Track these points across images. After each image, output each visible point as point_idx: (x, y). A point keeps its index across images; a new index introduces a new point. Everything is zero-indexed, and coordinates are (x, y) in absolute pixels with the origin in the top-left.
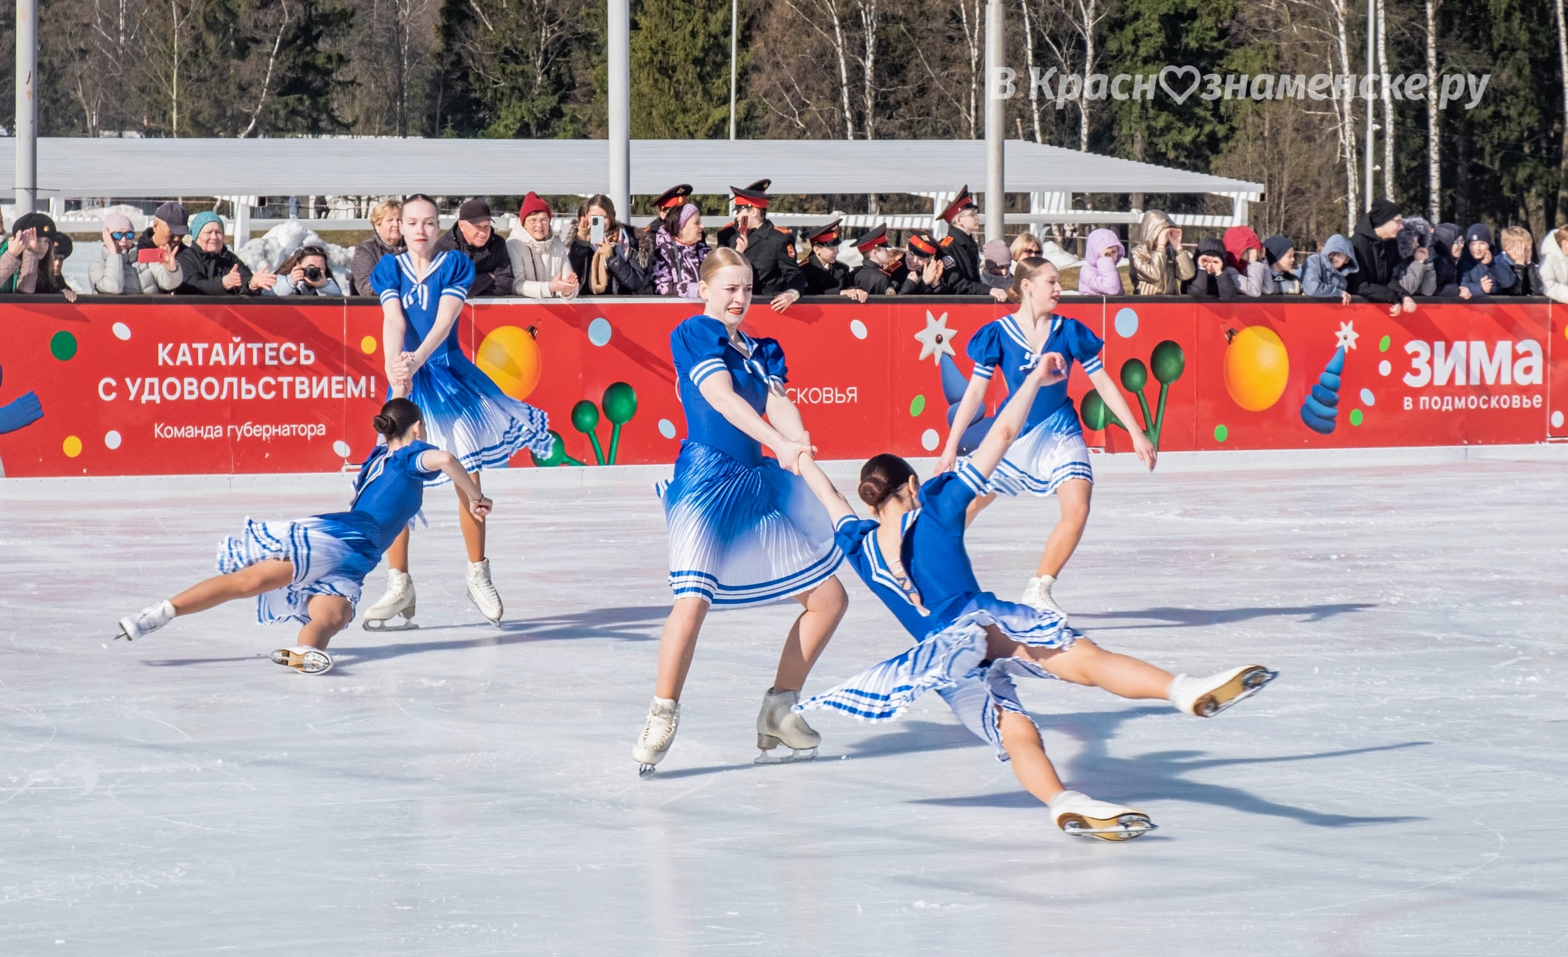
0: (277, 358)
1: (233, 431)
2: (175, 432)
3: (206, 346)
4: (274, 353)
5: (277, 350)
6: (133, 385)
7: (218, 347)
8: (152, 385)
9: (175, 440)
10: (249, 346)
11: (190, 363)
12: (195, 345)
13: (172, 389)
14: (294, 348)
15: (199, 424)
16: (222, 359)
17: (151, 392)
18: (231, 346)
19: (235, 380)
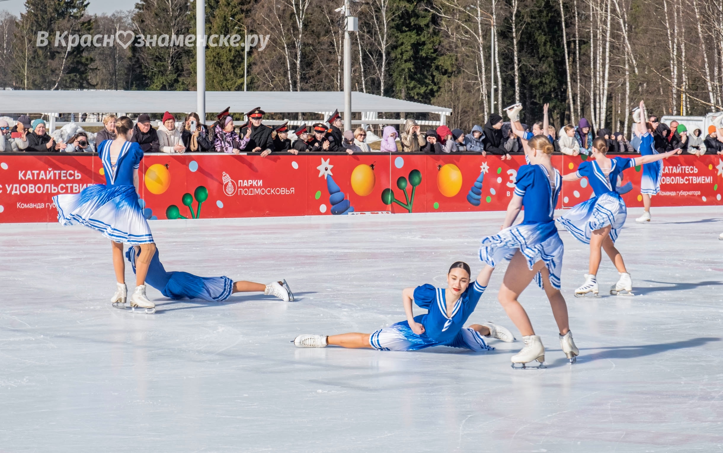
0: (66, 176)
1: (48, 205)
2: (25, 206)
3: (38, 172)
4: (65, 175)
5: (66, 173)
6: (9, 187)
7: (42, 172)
8: (16, 187)
9: (25, 209)
10: (55, 172)
11: (31, 179)
12: (33, 172)
13: (24, 189)
14: (73, 173)
15: (35, 203)
16: (44, 177)
17: (16, 190)
18: (48, 172)
19: (49, 185)
